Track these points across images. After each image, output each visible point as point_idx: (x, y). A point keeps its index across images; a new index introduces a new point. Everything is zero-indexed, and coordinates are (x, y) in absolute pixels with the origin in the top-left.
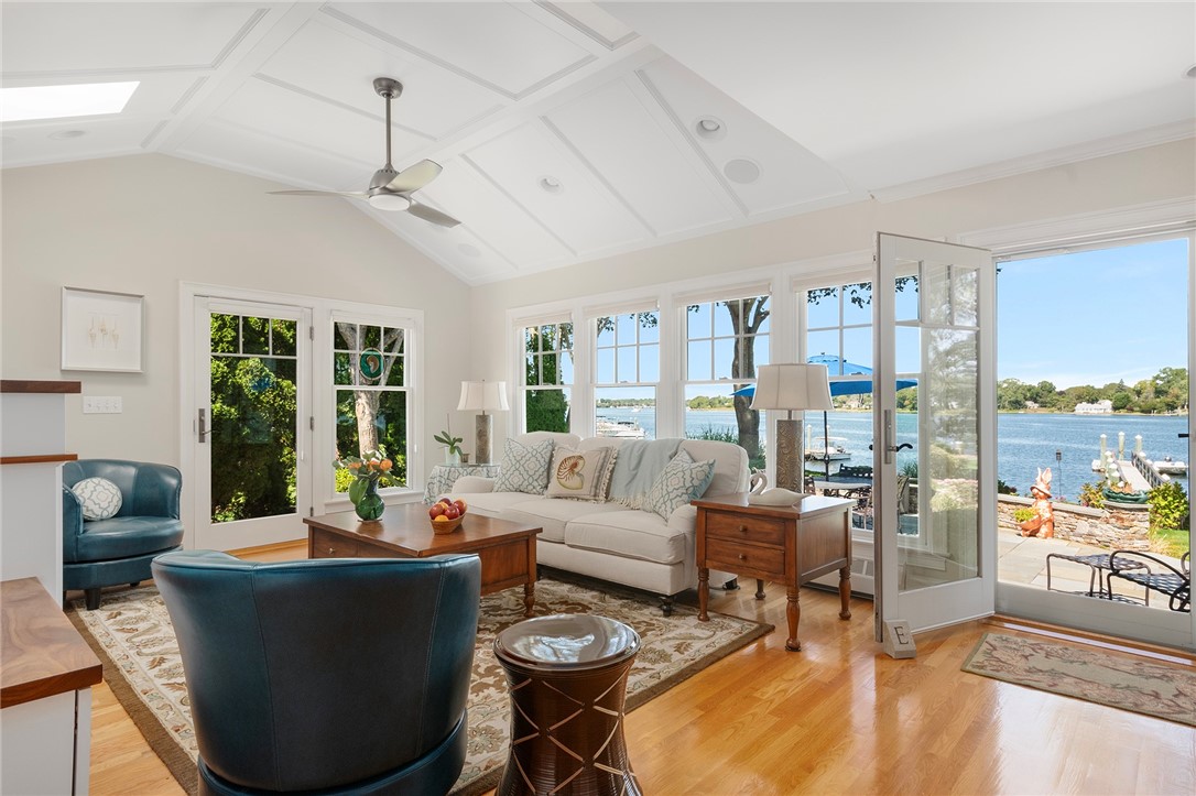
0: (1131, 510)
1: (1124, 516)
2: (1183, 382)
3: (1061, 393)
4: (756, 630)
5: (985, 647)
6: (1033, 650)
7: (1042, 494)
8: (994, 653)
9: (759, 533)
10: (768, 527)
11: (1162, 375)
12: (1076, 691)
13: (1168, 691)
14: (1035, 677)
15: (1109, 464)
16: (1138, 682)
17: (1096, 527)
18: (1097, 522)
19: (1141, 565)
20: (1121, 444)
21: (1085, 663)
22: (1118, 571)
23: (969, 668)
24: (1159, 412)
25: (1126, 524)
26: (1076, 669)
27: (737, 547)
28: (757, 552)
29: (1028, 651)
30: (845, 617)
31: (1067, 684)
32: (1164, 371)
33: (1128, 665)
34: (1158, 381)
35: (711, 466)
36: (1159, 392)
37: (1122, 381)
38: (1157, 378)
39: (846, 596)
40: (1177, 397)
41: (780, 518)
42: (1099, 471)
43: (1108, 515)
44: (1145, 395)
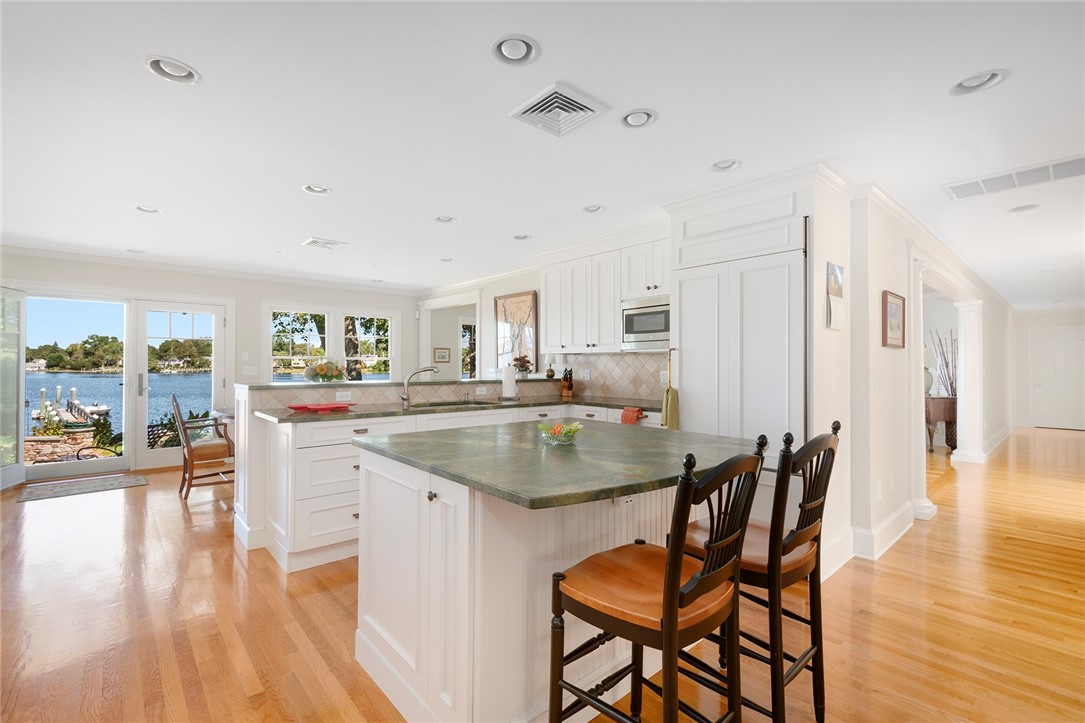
0: (81, 432)
1: (77, 437)
2: (106, 347)
5: (26, 493)
6: (54, 487)
8: (33, 493)
11: (90, 340)
13: (114, 483)
14: (58, 494)
15: (49, 411)
16: (105, 483)
17: (57, 447)
18: (58, 444)
20: (59, 395)
24: (87, 369)
25: (78, 441)
26: (77, 487)
29: (51, 489)
31: (74, 492)
32: (92, 337)
33: (99, 481)
34: (87, 345)
36: (87, 354)
37: (56, 344)
38: (86, 342)
40: (102, 358)
43: (66, 438)
44: (75, 355)
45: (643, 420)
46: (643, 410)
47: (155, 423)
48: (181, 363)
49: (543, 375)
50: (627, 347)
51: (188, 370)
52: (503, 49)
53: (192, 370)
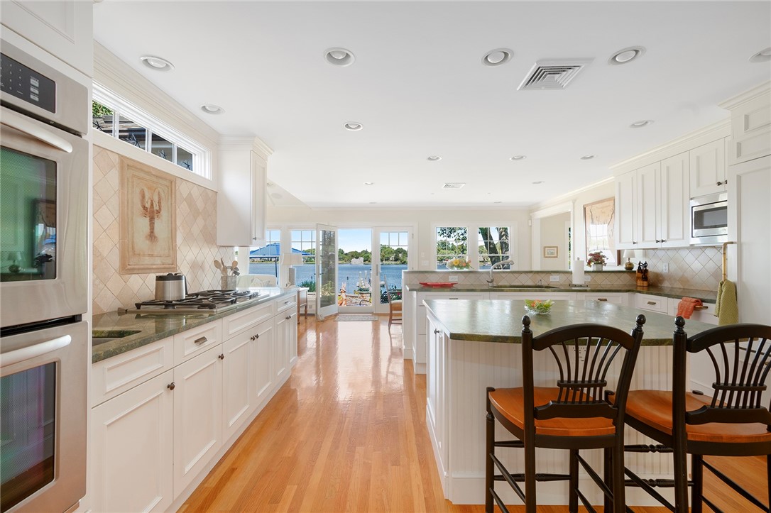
0: (366, 293)
3: (346, 254)
7: (342, 291)
37: (366, 250)
43: (360, 296)
45: (703, 311)
46: (703, 301)
49: (622, 268)
50: (696, 241)
52: (489, 60)
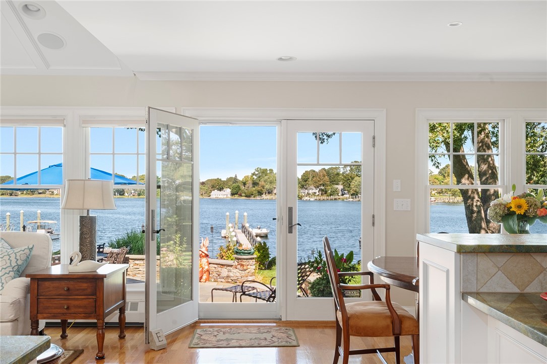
0: (247, 259)
1: (244, 263)
2: (266, 177)
3: (203, 183)
4: (73, 354)
5: (197, 336)
6: (218, 332)
7: (203, 254)
8: (201, 337)
9: (78, 290)
10: (85, 285)
11: (257, 173)
12: (237, 344)
13: (268, 336)
14: (221, 343)
15: (230, 232)
16: (259, 336)
17: (231, 271)
18: (231, 268)
19: (254, 288)
20: (237, 219)
21: (239, 333)
22: (245, 292)
23: (192, 346)
24: (254, 197)
25: (245, 268)
26: (236, 336)
27: (62, 302)
28: (76, 303)
29: (216, 333)
30: (122, 337)
31: (233, 343)
32: (257, 170)
33: (255, 330)
34: (254, 177)
35: (31, 249)
36: (255, 184)
37: (236, 176)
38: (253, 174)
39: (123, 327)
40: (263, 187)
41: (93, 278)
42: (225, 237)
43: (237, 263)
44: (247, 185)
47: (303, 262)
48: (317, 191)
51: (322, 198)
53: (325, 197)
